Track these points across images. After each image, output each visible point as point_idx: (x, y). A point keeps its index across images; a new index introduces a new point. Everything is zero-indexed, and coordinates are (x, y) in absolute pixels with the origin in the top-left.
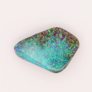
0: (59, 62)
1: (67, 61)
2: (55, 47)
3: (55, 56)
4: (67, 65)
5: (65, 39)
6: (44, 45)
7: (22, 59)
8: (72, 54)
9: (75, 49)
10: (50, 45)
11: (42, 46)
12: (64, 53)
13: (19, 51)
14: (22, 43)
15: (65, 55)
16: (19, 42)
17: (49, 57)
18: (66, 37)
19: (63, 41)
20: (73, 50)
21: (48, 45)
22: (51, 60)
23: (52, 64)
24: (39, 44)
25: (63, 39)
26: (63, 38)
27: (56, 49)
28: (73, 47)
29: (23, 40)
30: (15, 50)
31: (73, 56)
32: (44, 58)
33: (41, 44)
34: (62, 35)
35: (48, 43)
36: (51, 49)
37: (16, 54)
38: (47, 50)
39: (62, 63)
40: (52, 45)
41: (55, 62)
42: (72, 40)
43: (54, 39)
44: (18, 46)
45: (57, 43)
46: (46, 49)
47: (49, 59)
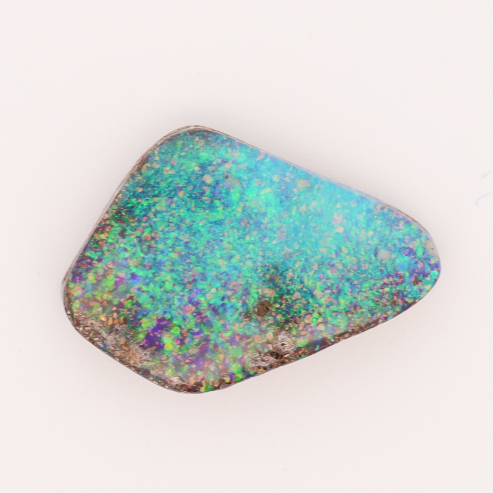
0: (181, 194)
1: (134, 200)
2: (204, 277)
3: (200, 225)
4: (132, 176)
5: (147, 324)
6: (269, 293)
7: (391, 210)
8: (102, 236)
9: (88, 270)
10: (235, 291)
11: (276, 286)
12: (149, 247)
13: (411, 252)
14: (394, 303)
15: (147, 233)
16: (410, 305)
17: (239, 221)
18: (142, 336)
19: (159, 313)
20: (100, 260)
21: (247, 292)
22: (226, 206)
23: (217, 183)
24: (297, 295)
25: (155, 323)
26: (155, 329)
27: (199, 269)
28: (99, 281)
29: (386, 319)
30: (433, 262)
31: (101, 228)
32: (265, 214)
33: (281, 297)
34: (161, 347)
35: (244, 304)
36: (224, 269)
37: (428, 239)
38: (249, 264)
39: (163, 185)
40: (222, 293)
41: (203, 194)
42: (103, 319)
43: (209, 325)
44: (416, 282)
45: (190, 301)
46: (255, 270)
47: (240, 209)
